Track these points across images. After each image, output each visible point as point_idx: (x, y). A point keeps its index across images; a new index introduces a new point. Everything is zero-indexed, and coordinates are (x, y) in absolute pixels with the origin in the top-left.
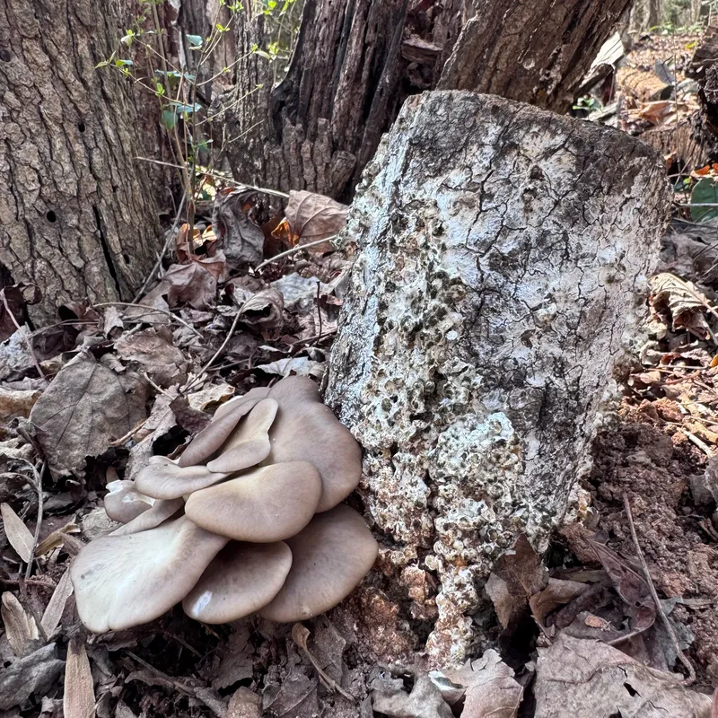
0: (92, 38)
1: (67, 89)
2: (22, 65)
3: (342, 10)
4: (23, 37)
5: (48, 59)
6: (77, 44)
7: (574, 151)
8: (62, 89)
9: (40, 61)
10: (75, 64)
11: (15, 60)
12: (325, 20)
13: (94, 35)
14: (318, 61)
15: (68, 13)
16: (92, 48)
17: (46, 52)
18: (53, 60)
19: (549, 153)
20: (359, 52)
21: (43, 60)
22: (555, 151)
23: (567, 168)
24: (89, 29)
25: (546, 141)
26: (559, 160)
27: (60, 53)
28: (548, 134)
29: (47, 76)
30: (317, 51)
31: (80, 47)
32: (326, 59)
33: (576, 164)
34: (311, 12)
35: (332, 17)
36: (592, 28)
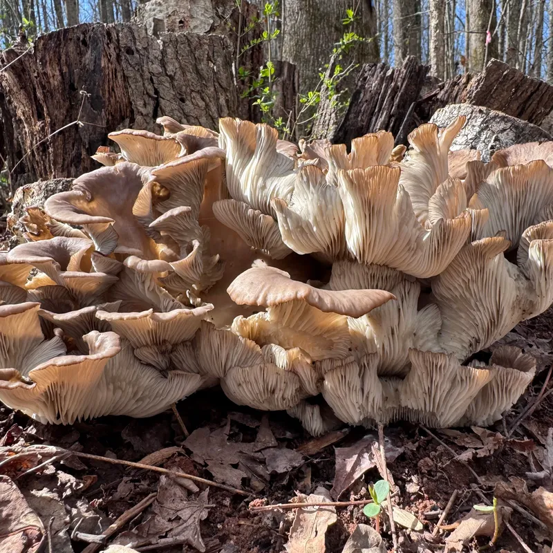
0: (227, 96)
1: (214, 122)
2: (190, 105)
3: (377, 95)
4: (192, 91)
5: (204, 103)
6: (219, 99)
7: (515, 131)
8: (211, 121)
9: (200, 104)
10: (218, 109)
11: (187, 102)
12: (366, 101)
13: (228, 94)
14: (359, 124)
15: (214, 81)
16: (227, 101)
17: (203, 99)
18: (207, 105)
19: (504, 130)
20: (387, 119)
21: (202, 104)
22: (506, 130)
23: (511, 138)
24: (225, 90)
25: (502, 126)
26: (507, 134)
27: (210, 101)
28: (503, 123)
29: (204, 112)
30: (359, 119)
31: (221, 100)
32: (364, 123)
33: (515, 137)
34: (357, 97)
35: (371, 99)
36: (532, 116)
